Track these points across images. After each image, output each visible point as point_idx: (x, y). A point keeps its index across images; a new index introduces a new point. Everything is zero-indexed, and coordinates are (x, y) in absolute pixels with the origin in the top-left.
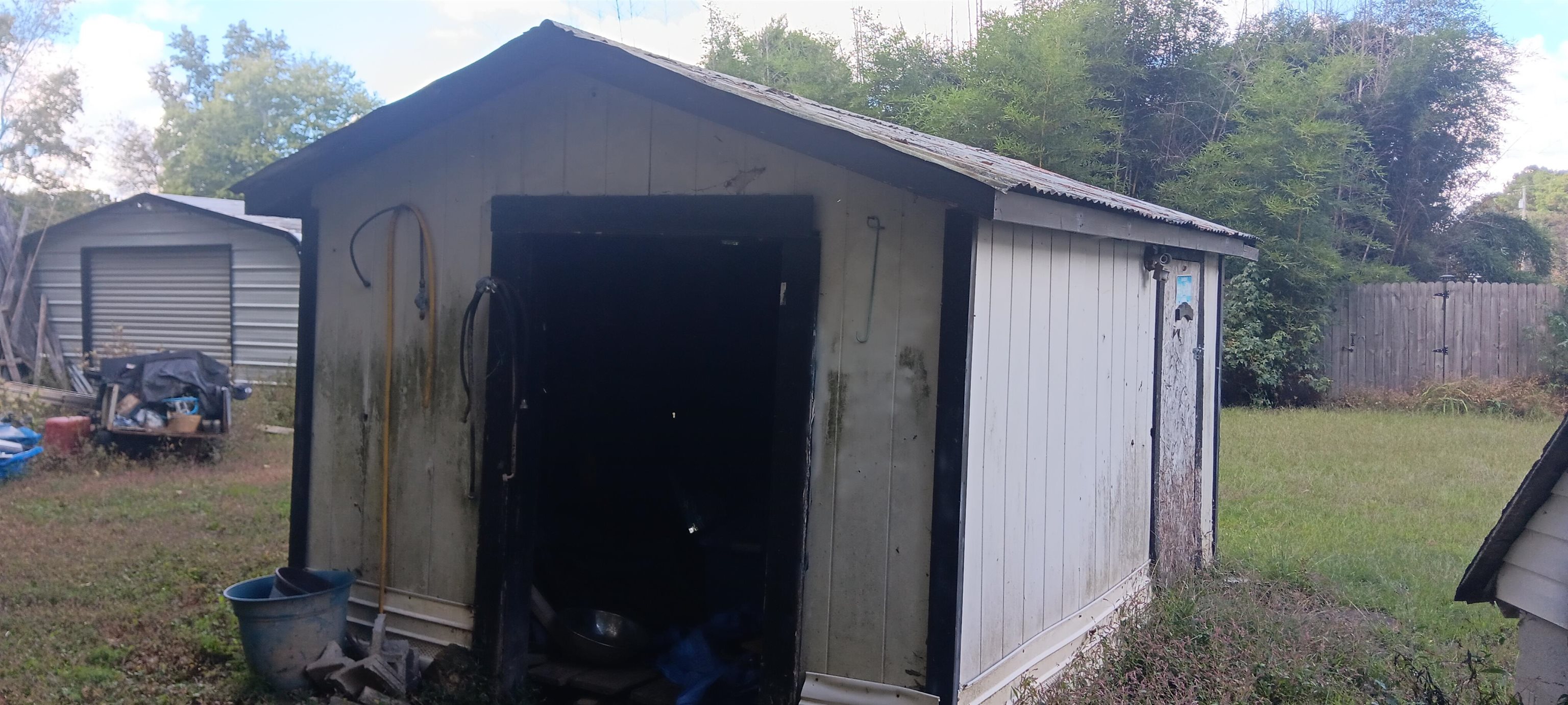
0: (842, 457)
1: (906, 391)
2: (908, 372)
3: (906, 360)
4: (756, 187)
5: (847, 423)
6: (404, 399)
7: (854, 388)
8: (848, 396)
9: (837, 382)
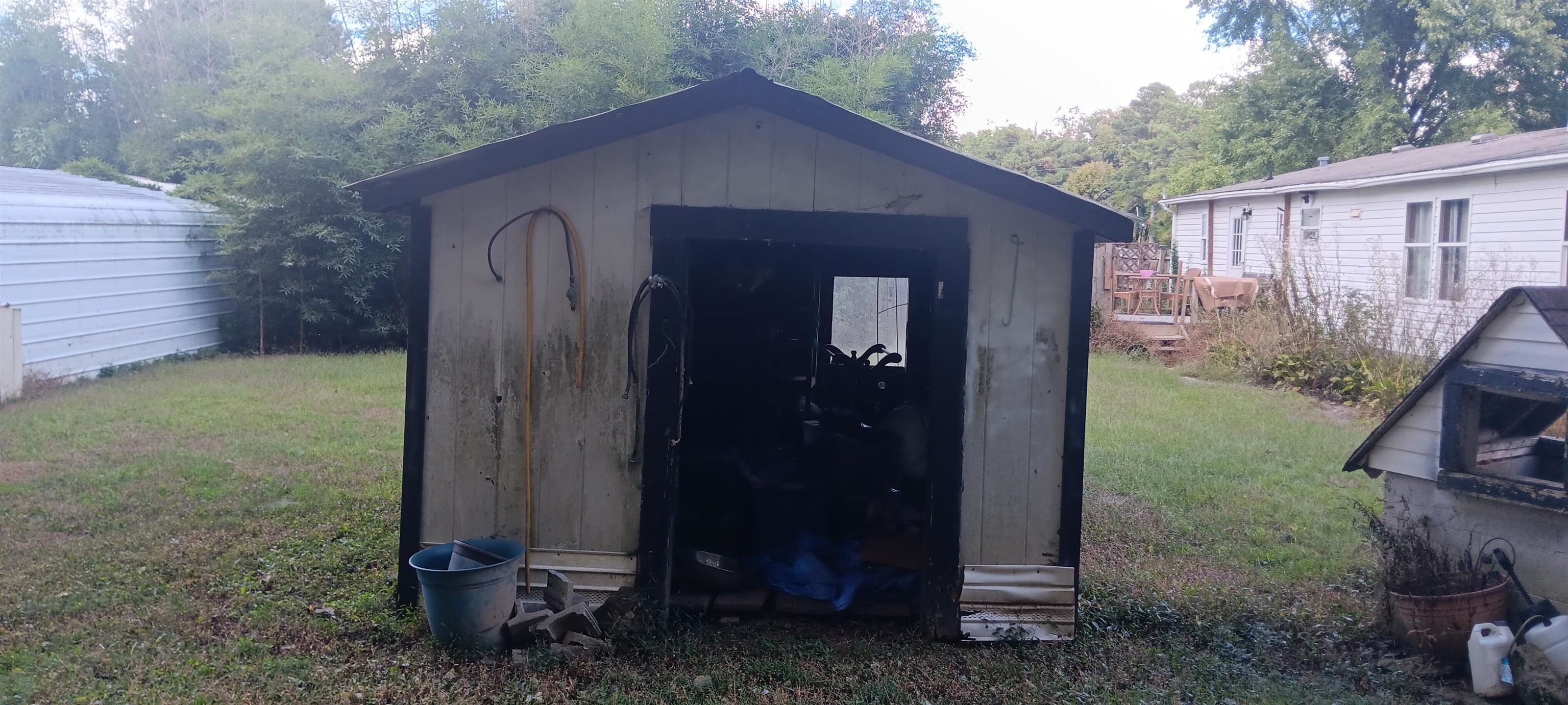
0: (989, 409)
1: (1041, 359)
2: (1043, 346)
3: (1041, 337)
4: (914, 209)
5: (994, 384)
6: (546, 381)
7: (1000, 358)
8: (994, 364)
9: (985, 354)
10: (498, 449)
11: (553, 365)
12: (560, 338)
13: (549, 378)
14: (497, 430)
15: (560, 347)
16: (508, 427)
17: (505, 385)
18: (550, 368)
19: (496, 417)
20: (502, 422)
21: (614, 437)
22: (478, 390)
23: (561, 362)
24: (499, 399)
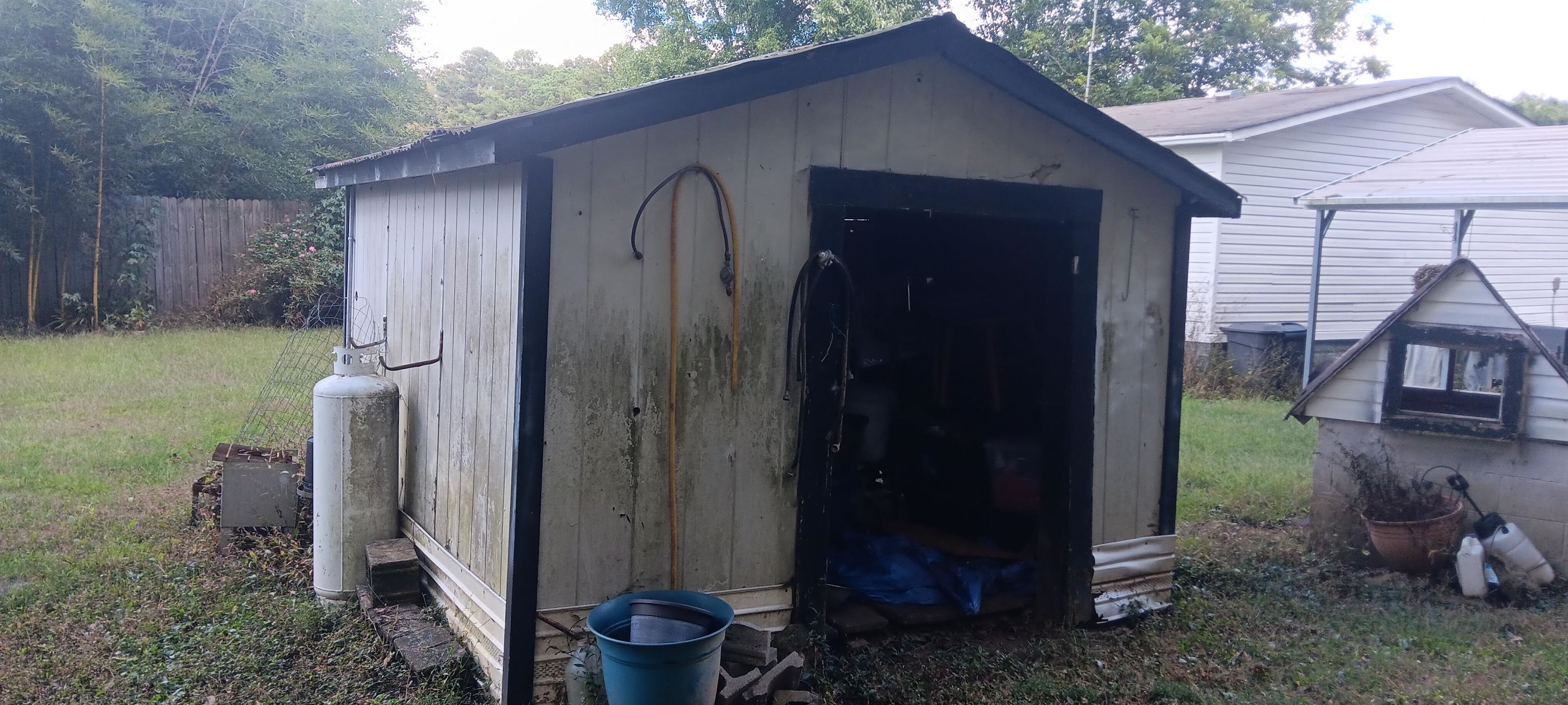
0: (1111, 386)
1: (1150, 333)
2: (1152, 320)
3: (1150, 312)
4: (1053, 179)
5: (1115, 360)
6: (692, 384)
7: (1120, 333)
8: (1115, 341)
9: (1109, 330)
10: (635, 475)
11: (700, 364)
12: (708, 330)
13: (696, 380)
14: (634, 452)
15: (709, 341)
16: (648, 447)
17: (644, 392)
18: (697, 368)
19: (633, 434)
20: (640, 441)
21: (768, 447)
22: (609, 401)
23: (710, 361)
24: (637, 411)
